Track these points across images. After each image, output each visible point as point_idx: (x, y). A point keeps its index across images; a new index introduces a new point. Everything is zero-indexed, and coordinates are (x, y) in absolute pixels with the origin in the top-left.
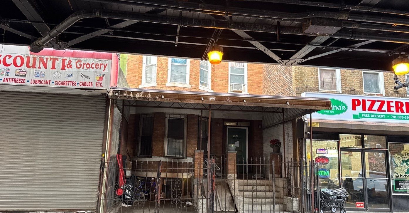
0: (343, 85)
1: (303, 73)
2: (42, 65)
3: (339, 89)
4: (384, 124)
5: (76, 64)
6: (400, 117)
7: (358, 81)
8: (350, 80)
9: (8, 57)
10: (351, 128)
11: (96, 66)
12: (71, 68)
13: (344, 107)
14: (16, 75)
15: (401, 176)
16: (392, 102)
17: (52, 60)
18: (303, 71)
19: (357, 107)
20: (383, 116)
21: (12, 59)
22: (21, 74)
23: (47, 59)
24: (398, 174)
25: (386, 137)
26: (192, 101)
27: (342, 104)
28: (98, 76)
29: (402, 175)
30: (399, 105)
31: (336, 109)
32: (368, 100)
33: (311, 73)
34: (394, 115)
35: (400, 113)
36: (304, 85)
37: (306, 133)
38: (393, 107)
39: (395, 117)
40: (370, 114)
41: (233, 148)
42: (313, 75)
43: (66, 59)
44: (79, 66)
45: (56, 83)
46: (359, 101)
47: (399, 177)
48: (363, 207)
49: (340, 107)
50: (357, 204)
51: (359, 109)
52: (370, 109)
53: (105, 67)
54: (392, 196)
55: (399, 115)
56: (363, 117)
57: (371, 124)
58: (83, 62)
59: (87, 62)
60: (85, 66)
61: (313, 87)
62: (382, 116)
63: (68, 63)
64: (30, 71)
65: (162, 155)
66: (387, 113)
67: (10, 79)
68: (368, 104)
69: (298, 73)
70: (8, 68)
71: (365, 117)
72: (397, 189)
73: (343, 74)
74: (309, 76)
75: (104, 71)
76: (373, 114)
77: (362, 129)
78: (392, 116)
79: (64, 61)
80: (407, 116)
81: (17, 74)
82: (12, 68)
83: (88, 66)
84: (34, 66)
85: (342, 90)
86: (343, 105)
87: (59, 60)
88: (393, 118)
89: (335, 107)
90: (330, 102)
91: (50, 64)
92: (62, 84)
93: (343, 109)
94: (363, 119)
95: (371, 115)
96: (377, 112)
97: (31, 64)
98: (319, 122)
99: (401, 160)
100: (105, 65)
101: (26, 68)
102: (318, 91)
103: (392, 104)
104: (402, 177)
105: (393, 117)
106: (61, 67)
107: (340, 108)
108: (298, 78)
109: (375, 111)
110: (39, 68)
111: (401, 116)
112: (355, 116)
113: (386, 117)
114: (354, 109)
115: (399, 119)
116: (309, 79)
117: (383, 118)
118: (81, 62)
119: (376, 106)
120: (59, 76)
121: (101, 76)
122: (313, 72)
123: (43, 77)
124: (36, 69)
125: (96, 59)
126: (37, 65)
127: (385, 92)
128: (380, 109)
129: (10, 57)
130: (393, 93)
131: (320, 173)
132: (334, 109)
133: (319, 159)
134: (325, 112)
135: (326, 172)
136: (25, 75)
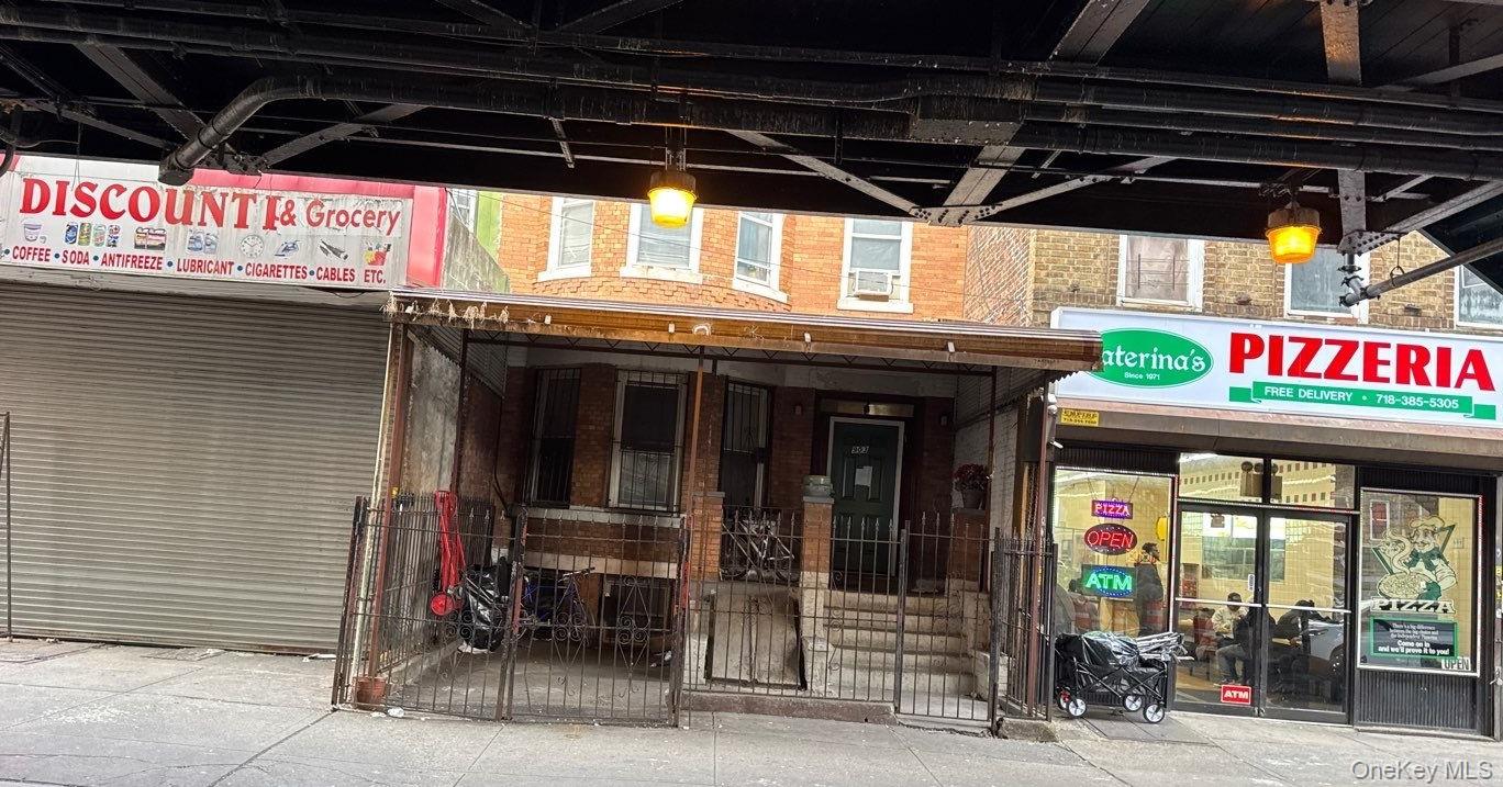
0: (1210, 283)
2: (208, 214)
3: (1195, 296)
4: (1342, 424)
5: (308, 213)
6: (1411, 401)
8: (1236, 267)
9: (113, 193)
10: (1217, 434)
11: (365, 218)
12: (294, 224)
13: (1199, 362)
14: (137, 246)
15: (1400, 606)
16: (1387, 346)
17: (238, 201)
19: (1248, 363)
20: (1346, 397)
21: (126, 196)
22: (152, 243)
23: (224, 195)
24: (1388, 598)
25: (1356, 469)
26: (637, 333)
27: (1193, 351)
28: (370, 249)
29: (1407, 603)
30: (1413, 357)
31: (1170, 367)
32: (1292, 339)
34: (1389, 393)
35: (1413, 387)
36: (1065, 282)
37: (1049, 445)
38: (1387, 363)
39: (1391, 400)
40: (1296, 387)
41: (821, 489)
42: (1101, 249)
43: (279, 198)
44: (315, 219)
45: (250, 269)
46: (1257, 343)
47: (1394, 608)
48: (1247, 701)
49: (1185, 359)
50: (1224, 693)
51: (1257, 368)
52: (1298, 368)
53: (393, 222)
54: (1357, 673)
55: (1408, 395)
56: (1269, 397)
57: (1293, 421)
58: (328, 206)
59: (339, 207)
60: (333, 217)
61: (1096, 290)
62: (1342, 395)
63: (283, 209)
64: (177, 231)
65: (603, 503)
66: (1361, 384)
67: (119, 256)
68: (1291, 353)
70: (114, 222)
71: (1275, 398)
72: (1381, 649)
73: (1210, 243)
75: (388, 234)
76: (1306, 387)
77: (1256, 437)
78: (1381, 396)
79: (272, 202)
80: (1437, 396)
81: (139, 243)
82: (127, 223)
83: (343, 218)
84: (186, 220)
85: (1204, 300)
86: (1195, 355)
87: (259, 199)
88: (1383, 404)
89: (1166, 361)
90: (1098, 345)
91: (231, 211)
92: (266, 273)
93: (1196, 368)
94: (1266, 405)
95: (1300, 390)
96: (1323, 382)
97: (178, 213)
98: (1099, 412)
99: (1408, 550)
100: (394, 214)
101: (165, 225)
102: (1114, 302)
103: (1382, 354)
104: (1403, 608)
105: (1383, 399)
106: (263, 223)
107: (1185, 363)
109: (1317, 376)
110: (202, 223)
111: (1416, 395)
112: (1237, 394)
113: (1357, 398)
114: (1236, 366)
115: (1408, 407)
116: (1085, 263)
117: (1346, 403)
118: (322, 206)
119: (1323, 359)
120: (258, 248)
121: (381, 250)
123: (213, 252)
124: (191, 227)
125: (364, 197)
126: (196, 216)
127: (1370, 311)
128: (1335, 371)
129: (121, 190)
130: (1399, 314)
131: (1101, 581)
132: (1161, 367)
133: (1100, 533)
134: (1128, 375)
135: (1122, 578)
136: (162, 246)
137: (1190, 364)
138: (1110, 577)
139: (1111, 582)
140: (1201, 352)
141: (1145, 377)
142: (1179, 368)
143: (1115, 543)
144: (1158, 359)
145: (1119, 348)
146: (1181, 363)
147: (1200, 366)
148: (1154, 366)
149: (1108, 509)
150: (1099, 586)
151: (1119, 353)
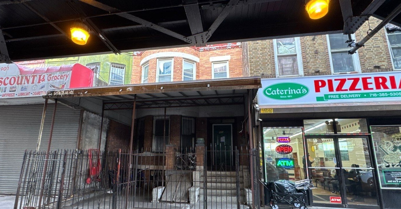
0: (305, 68)
1: (258, 62)
3: (301, 72)
4: (359, 104)
5: (48, 78)
6: (383, 95)
7: (324, 61)
9: (7, 79)
11: (61, 77)
13: (304, 90)
14: (10, 91)
16: (370, 78)
18: (258, 59)
19: (321, 88)
20: (358, 96)
21: (9, 79)
22: (13, 90)
24: (388, 163)
25: (367, 119)
27: (302, 87)
28: (61, 85)
30: (381, 80)
31: (295, 93)
32: (335, 80)
33: (267, 61)
34: (374, 93)
36: (260, 73)
37: (258, 120)
38: (371, 83)
39: (375, 95)
40: (340, 95)
42: (270, 63)
45: (34, 93)
46: (323, 82)
48: (340, 202)
49: (300, 90)
51: (325, 90)
52: (339, 88)
53: (67, 77)
58: (52, 75)
59: (55, 75)
60: (54, 78)
61: (269, 74)
62: (356, 95)
63: (42, 78)
64: (18, 87)
65: (151, 151)
66: (363, 91)
67: (6, 94)
69: (252, 62)
71: (333, 99)
72: (389, 181)
73: (304, 56)
74: (264, 64)
75: (66, 80)
76: (343, 94)
79: (40, 76)
81: (10, 90)
85: (304, 73)
87: (37, 76)
89: (293, 91)
91: (31, 80)
92: (37, 94)
93: (304, 92)
96: (349, 92)
98: (273, 108)
99: (392, 145)
102: (275, 77)
103: (369, 81)
105: (372, 95)
106: (38, 82)
107: (300, 91)
108: (252, 68)
109: (347, 90)
110: (24, 84)
111: (385, 93)
112: (319, 99)
114: (317, 90)
116: (265, 67)
117: (359, 98)
120: (36, 88)
121: (64, 84)
122: (269, 59)
123: (26, 90)
124: (22, 85)
125: (61, 72)
127: (362, 69)
128: (353, 88)
130: (372, 68)
131: (282, 163)
132: (292, 93)
133: (280, 148)
134: (281, 97)
135: (289, 162)
136: (15, 91)
137: (301, 91)
138: (285, 161)
139: (286, 163)
140: (305, 87)
141: (287, 97)
142: (298, 93)
143: (285, 150)
144: (291, 91)
145: (278, 89)
146: (298, 91)
147: (305, 92)
148: (290, 93)
149: (282, 140)
150: (282, 165)
151: (278, 90)
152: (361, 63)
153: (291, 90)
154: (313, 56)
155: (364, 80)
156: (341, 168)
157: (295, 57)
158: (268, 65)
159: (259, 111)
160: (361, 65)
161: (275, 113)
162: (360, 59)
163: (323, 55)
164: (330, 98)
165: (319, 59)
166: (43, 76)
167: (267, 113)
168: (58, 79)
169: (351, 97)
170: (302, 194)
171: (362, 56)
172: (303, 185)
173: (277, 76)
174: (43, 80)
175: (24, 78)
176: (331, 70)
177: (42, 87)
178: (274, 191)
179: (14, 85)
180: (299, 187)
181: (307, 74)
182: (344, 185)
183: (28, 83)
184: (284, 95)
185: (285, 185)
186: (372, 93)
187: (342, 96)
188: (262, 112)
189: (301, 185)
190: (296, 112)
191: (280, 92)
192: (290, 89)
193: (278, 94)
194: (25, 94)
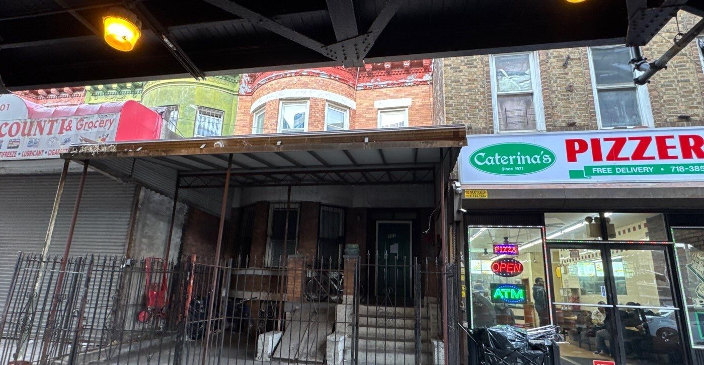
0: (548, 117)
1: (462, 104)
2: (38, 131)
3: (541, 124)
4: (650, 185)
5: (77, 124)
6: (697, 169)
7: (584, 105)
10: (564, 198)
11: (100, 123)
12: (70, 130)
13: (547, 158)
14: (8, 148)
16: (672, 137)
17: (50, 123)
18: (462, 101)
19: (577, 155)
20: (649, 169)
21: (8, 127)
22: (13, 146)
23: (45, 122)
25: (665, 215)
27: (542, 152)
28: (100, 137)
30: (692, 142)
31: (529, 162)
32: (606, 140)
33: (477, 103)
34: (679, 165)
35: (695, 160)
37: (459, 212)
38: (674, 147)
39: (682, 169)
40: (614, 167)
42: (482, 107)
43: (66, 120)
44: (79, 127)
45: (50, 152)
49: (538, 157)
51: (585, 158)
52: (613, 156)
53: (111, 124)
55: (694, 165)
56: (596, 174)
57: (615, 186)
60: (87, 125)
62: (645, 169)
63: (67, 125)
69: (451, 105)
71: (600, 174)
73: (546, 96)
74: (472, 108)
75: (108, 129)
76: (621, 167)
77: (591, 197)
78: (674, 167)
81: (9, 146)
82: (6, 138)
83: (91, 125)
88: (676, 172)
89: (526, 159)
91: (46, 130)
92: (56, 153)
93: (546, 161)
94: (595, 179)
95: (617, 169)
96: (631, 162)
98: (487, 190)
100: (112, 120)
103: (669, 142)
105: (676, 169)
106: (59, 131)
108: (450, 115)
111: (699, 165)
112: (574, 174)
113: (657, 170)
114: (572, 157)
115: (695, 172)
116: (474, 115)
117: (650, 173)
118: (83, 121)
120: (55, 142)
122: (482, 100)
124: (30, 137)
127: (655, 122)
128: (638, 154)
131: (503, 293)
132: (524, 163)
133: (500, 264)
134: (503, 169)
135: (517, 291)
136: (17, 147)
137: (541, 159)
138: (508, 290)
139: (509, 294)
140: (547, 152)
141: (514, 169)
142: (535, 162)
143: (509, 270)
144: (521, 159)
145: (497, 154)
146: (535, 159)
147: (548, 160)
148: (519, 163)
149: (503, 249)
150: (502, 297)
151: (497, 157)
152: (653, 110)
153: (522, 157)
154: (564, 95)
155: (661, 141)
156: (615, 306)
157: (530, 97)
158: (479, 111)
159: (460, 194)
160: (654, 114)
161: (490, 198)
162: (652, 103)
163: (582, 94)
164: (596, 172)
165: (574, 102)
166: (68, 120)
167: (477, 198)
168: (95, 127)
169: (636, 171)
170: (540, 352)
171: (655, 97)
172: (543, 337)
173: (495, 131)
174: (68, 128)
175: (35, 124)
176: (596, 123)
177: (66, 142)
178: (488, 345)
179: (16, 137)
180: (535, 339)
181: (552, 127)
182: (622, 340)
183: (41, 133)
184: (508, 166)
185: (508, 334)
186: (676, 165)
187: (619, 170)
188: (467, 196)
189: (539, 335)
190: (531, 197)
191: (502, 161)
192: (520, 156)
193: (498, 163)
194: (35, 153)
